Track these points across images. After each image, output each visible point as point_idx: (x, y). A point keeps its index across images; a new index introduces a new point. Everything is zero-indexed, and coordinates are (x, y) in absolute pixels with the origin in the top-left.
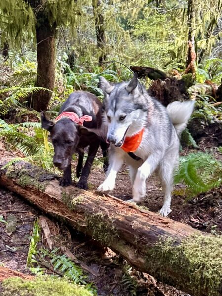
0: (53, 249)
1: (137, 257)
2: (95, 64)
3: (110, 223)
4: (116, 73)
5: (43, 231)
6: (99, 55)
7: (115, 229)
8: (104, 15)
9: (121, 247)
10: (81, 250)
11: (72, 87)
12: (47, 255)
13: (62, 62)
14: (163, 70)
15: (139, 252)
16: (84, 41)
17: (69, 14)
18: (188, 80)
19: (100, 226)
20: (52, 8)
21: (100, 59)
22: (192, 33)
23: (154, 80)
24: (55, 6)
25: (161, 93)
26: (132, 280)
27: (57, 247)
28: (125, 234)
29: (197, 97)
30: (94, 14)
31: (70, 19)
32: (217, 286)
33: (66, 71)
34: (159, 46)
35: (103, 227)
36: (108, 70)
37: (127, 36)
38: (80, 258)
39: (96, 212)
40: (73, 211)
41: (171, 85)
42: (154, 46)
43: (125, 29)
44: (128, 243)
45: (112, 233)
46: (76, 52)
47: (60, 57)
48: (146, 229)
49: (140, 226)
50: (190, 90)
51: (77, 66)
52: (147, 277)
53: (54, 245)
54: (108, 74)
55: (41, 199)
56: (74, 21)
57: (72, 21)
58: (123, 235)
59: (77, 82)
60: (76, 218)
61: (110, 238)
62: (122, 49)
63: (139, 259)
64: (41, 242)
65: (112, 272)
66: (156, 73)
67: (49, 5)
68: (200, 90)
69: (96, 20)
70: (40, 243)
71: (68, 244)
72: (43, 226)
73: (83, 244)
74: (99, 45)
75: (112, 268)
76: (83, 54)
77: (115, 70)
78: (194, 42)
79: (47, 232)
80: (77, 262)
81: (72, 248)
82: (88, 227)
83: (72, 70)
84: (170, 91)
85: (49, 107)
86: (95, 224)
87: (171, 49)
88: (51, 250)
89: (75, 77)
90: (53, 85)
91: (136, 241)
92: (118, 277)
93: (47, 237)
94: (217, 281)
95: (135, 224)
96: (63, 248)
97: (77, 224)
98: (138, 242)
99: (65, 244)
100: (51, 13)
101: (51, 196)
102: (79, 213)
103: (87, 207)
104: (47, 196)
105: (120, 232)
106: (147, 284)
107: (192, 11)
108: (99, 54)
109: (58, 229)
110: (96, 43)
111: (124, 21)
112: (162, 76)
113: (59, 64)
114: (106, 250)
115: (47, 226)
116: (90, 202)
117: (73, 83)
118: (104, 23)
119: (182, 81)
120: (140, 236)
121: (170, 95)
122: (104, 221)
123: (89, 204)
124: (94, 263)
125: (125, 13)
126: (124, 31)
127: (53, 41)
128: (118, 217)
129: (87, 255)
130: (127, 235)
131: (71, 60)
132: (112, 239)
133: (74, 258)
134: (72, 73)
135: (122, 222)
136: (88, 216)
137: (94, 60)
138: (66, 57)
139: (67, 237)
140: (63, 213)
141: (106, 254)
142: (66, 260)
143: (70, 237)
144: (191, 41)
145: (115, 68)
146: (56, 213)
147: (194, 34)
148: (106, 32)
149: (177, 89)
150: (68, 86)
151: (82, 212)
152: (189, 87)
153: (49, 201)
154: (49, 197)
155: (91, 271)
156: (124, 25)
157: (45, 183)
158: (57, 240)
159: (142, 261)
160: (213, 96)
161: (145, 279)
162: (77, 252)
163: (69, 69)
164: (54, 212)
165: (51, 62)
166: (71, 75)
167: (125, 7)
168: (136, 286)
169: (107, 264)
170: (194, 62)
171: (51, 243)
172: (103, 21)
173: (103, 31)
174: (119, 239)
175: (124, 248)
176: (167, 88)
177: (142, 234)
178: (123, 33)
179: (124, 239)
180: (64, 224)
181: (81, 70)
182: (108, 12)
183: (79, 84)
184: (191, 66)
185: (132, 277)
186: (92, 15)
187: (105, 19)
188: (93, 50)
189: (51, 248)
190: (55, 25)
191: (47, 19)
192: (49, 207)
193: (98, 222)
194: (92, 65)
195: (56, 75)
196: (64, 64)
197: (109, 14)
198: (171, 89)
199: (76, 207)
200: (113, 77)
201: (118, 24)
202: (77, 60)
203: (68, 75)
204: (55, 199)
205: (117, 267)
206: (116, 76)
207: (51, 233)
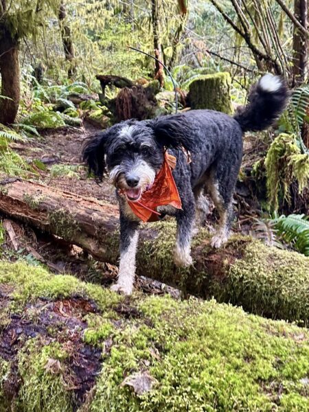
0: (18, 249)
1: (99, 248)
2: (65, 77)
3: (71, 217)
4: (85, 84)
5: (8, 234)
6: (68, 68)
7: (77, 223)
8: (71, 27)
9: (84, 240)
10: (47, 249)
11: (39, 100)
12: (13, 256)
13: (28, 76)
14: (131, 79)
15: (100, 243)
16: (51, 54)
17: (29, 25)
18: (155, 86)
19: (62, 222)
20: (13, 19)
21: (70, 72)
22: (158, 42)
23: (121, 88)
24: (15, 18)
25: (128, 101)
26: (97, 273)
27: (22, 248)
28: (86, 226)
29: (166, 104)
30: (60, 26)
31: (31, 29)
32: (171, 264)
33: (33, 85)
34: (125, 56)
35: (65, 222)
36: (77, 83)
37: (95, 48)
38: (45, 257)
39: (58, 208)
40: (36, 210)
41: (138, 92)
42: (121, 56)
43: (93, 41)
44: (90, 236)
45: (74, 227)
46: (44, 66)
47: (26, 70)
48: (105, 219)
49: (99, 217)
50: (158, 97)
51: (45, 79)
52: (112, 270)
53: (18, 246)
54: (77, 86)
55: (4, 203)
56: (37, 33)
57: (34, 33)
58: (84, 228)
59: (45, 95)
60: (39, 217)
61: (73, 232)
62: (91, 61)
63: (101, 249)
64: (7, 244)
65: (77, 268)
66: (122, 81)
67: (9, 17)
68: (168, 97)
69: (63, 32)
70: (5, 245)
71: (34, 245)
72: (8, 229)
73: (49, 244)
74: (67, 58)
75: (78, 264)
76: (51, 67)
77: (84, 82)
78: (160, 50)
79: (12, 234)
80: (43, 261)
81: (38, 248)
82: (51, 224)
83: (40, 83)
84: (137, 98)
85: (16, 120)
86: (57, 220)
87: (138, 58)
88: (16, 251)
89: (43, 90)
90: (19, 97)
91: (96, 232)
92: (84, 272)
93: (12, 239)
94: (170, 260)
95: (95, 216)
96: (28, 248)
97: (40, 223)
98: (99, 233)
99: (31, 244)
100: (12, 25)
101: (14, 198)
102: (42, 211)
103: (49, 205)
104: (10, 198)
105: (82, 226)
106: (112, 275)
107: (156, 20)
108: (68, 66)
109: (23, 231)
110: (64, 56)
111: (92, 33)
112: (128, 84)
113: (25, 77)
114: (72, 247)
115: (12, 229)
116: (52, 200)
117: (42, 96)
118: (71, 34)
119: (148, 88)
120: (100, 227)
121: (138, 102)
122: (66, 217)
123: (52, 202)
124: (61, 260)
125: (92, 24)
126: (92, 42)
127: (15, 53)
128: (79, 211)
129: (53, 253)
130: (88, 228)
131: (38, 73)
132: (75, 233)
133: (40, 257)
134: (39, 87)
135: (83, 216)
136: (51, 214)
137: (63, 73)
138: (32, 69)
139: (32, 238)
140: (26, 214)
141: (72, 251)
142: (32, 260)
143: (35, 238)
144: (158, 49)
145: (84, 80)
146: (20, 214)
147: (160, 42)
148: (73, 44)
149: (144, 96)
150: (36, 99)
151: (45, 211)
152: (156, 93)
153: (12, 203)
154: (12, 200)
155: (57, 268)
156: (92, 37)
157: (7, 185)
158: (22, 241)
159: (104, 251)
160: (182, 102)
161: (110, 271)
162: (43, 251)
163: (37, 82)
164: (18, 213)
165: (14, 74)
166: (39, 88)
167: (91, 18)
168: (101, 278)
169: (73, 260)
170: (162, 70)
171: (16, 244)
172: (69, 33)
173: (70, 43)
174: (81, 233)
175: (86, 240)
176: (134, 96)
177: (101, 225)
178: (91, 45)
179: (86, 232)
180: (29, 225)
181: (50, 84)
182: (74, 23)
183: (48, 98)
184: (159, 74)
185: (97, 270)
186: (58, 28)
187: (71, 31)
188: (62, 64)
189: (16, 249)
190: (17, 37)
191: (8, 31)
192: (13, 209)
193: (60, 218)
194: (61, 78)
195: (22, 88)
196: (30, 77)
197: (76, 26)
198: (138, 96)
199: (38, 206)
200: (82, 89)
201: (86, 36)
202: (44, 73)
203: (36, 89)
204: (18, 200)
205: (83, 262)
206: (86, 87)
207: (17, 235)
